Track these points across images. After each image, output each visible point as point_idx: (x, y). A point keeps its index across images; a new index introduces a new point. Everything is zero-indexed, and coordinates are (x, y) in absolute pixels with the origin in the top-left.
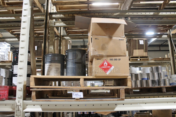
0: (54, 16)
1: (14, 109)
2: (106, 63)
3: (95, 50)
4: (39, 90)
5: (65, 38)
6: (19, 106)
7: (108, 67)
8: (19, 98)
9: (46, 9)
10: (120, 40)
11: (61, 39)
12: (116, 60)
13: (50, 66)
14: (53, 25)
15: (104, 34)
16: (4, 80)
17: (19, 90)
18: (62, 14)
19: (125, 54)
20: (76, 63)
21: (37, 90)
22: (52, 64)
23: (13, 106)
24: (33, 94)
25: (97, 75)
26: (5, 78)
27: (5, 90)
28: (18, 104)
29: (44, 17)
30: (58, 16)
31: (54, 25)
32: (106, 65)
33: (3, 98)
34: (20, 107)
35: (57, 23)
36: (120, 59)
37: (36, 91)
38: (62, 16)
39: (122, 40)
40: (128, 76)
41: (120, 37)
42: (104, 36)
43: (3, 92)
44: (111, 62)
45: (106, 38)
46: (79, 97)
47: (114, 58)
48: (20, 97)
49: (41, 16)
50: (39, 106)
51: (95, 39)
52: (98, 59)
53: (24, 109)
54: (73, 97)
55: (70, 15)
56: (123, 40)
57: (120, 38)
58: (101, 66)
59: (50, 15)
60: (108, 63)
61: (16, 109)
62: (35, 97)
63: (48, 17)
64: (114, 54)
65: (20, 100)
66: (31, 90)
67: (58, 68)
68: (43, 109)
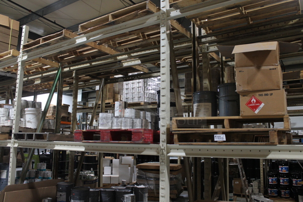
0: (203, 40)
1: (158, 153)
2: (254, 100)
3: (240, 85)
4: (181, 132)
5: (230, 63)
6: (163, 149)
7: (257, 104)
8: (163, 142)
9: (192, 33)
10: (270, 69)
11: (224, 67)
12: (266, 95)
13: (198, 106)
14: (206, 51)
15: (251, 63)
16: (150, 124)
17: (163, 134)
18: (214, 36)
19: (279, 87)
20: (228, 101)
21: (179, 132)
22: (201, 104)
23: (157, 149)
24: (176, 137)
25: (244, 115)
26: (151, 122)
27: (150, 134)
28: (162, 148)
29: (191, 44)
30: (209, 39)
31: (208, 50)
32: (253, 102)
33: (148, 142)
34: (164, 151)
35: (211, 47)
36: (272, 94)
37: (178, 134)
38: (213, 38)
39: (273, 69)
40: (284, 115)
41: (273, 65)
42: (251, 66)
43: (147, 135)
44: (260, 98)
45: (253, 69)
46: (221, 140)
47: (264, 93)
48: (163, 140)
49: (188, 43)
50: (182, 151)
51: (240, 71)
52: (244, 96)
53: (168, 153)
54: (215, 140)
55: (223, 35)
56: (275, 69)
57: (272, 67)
58: (248, 104)
59: (199, 40)
60: (256, 100)
61: (161, 153)
62: (177, 140)
63: (196, 42)
64: (264, 88)
65: (163, 143)
66: (173, 132)
67: (208, 109)
68: (186, 154)
